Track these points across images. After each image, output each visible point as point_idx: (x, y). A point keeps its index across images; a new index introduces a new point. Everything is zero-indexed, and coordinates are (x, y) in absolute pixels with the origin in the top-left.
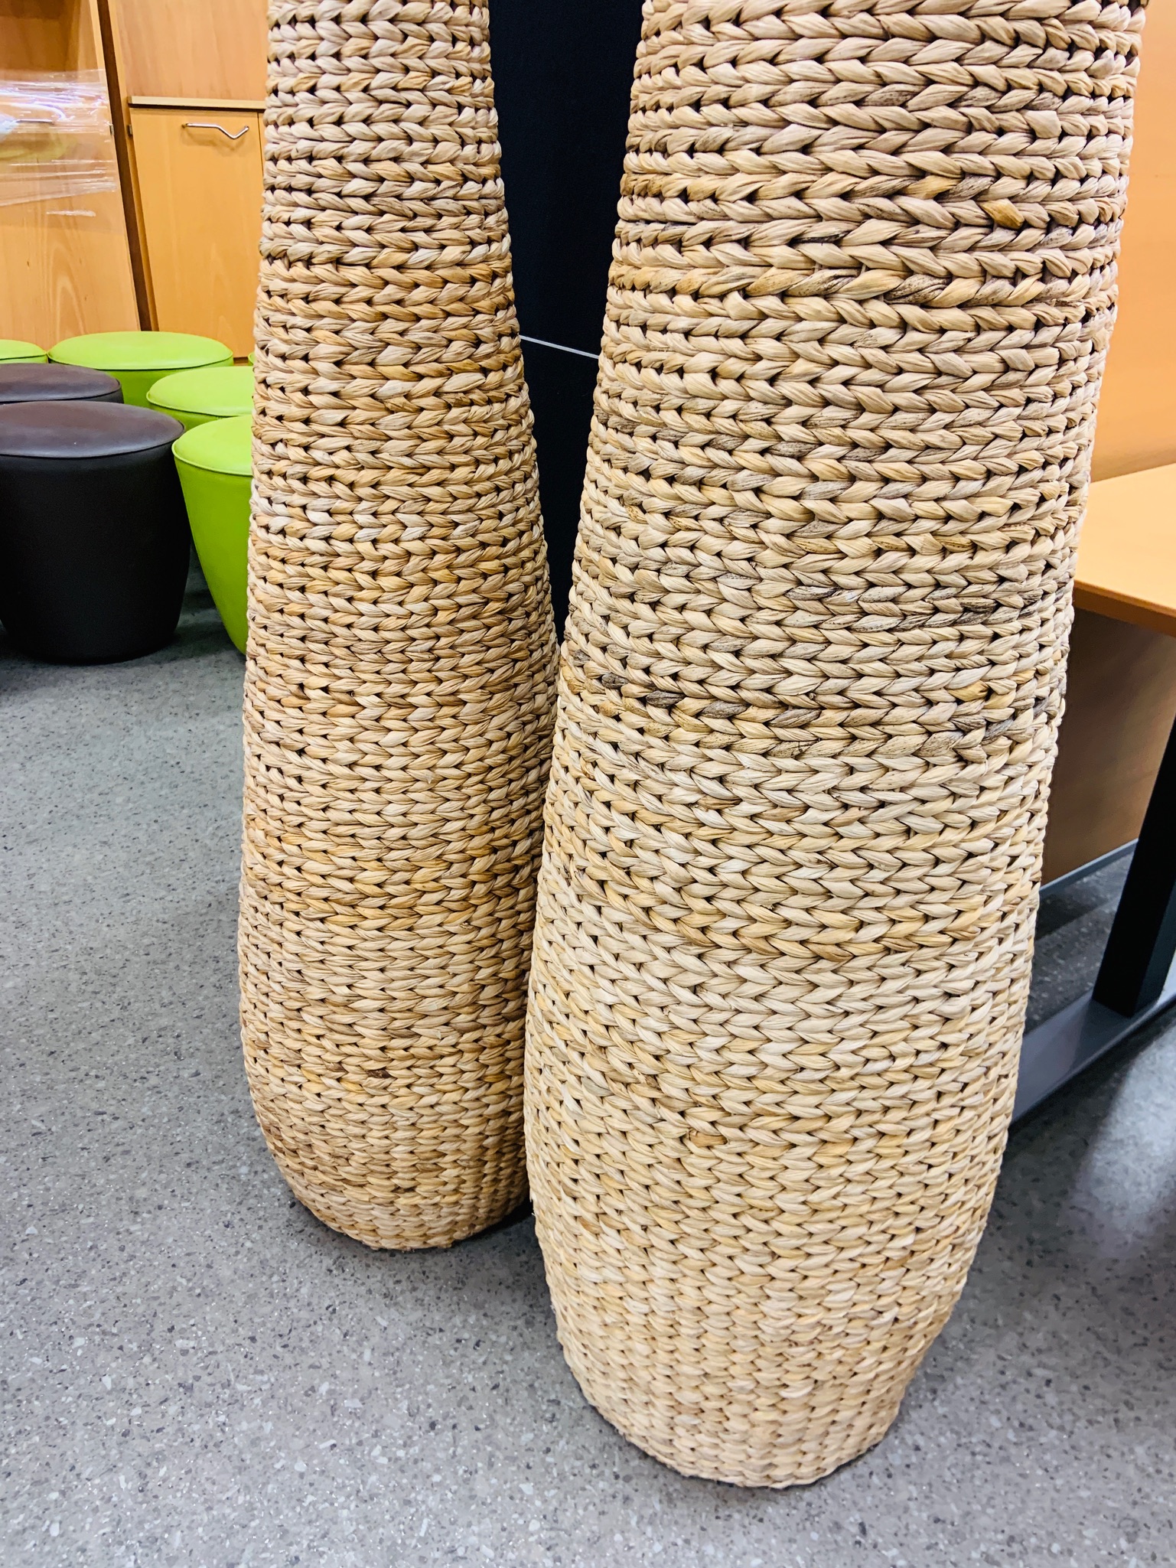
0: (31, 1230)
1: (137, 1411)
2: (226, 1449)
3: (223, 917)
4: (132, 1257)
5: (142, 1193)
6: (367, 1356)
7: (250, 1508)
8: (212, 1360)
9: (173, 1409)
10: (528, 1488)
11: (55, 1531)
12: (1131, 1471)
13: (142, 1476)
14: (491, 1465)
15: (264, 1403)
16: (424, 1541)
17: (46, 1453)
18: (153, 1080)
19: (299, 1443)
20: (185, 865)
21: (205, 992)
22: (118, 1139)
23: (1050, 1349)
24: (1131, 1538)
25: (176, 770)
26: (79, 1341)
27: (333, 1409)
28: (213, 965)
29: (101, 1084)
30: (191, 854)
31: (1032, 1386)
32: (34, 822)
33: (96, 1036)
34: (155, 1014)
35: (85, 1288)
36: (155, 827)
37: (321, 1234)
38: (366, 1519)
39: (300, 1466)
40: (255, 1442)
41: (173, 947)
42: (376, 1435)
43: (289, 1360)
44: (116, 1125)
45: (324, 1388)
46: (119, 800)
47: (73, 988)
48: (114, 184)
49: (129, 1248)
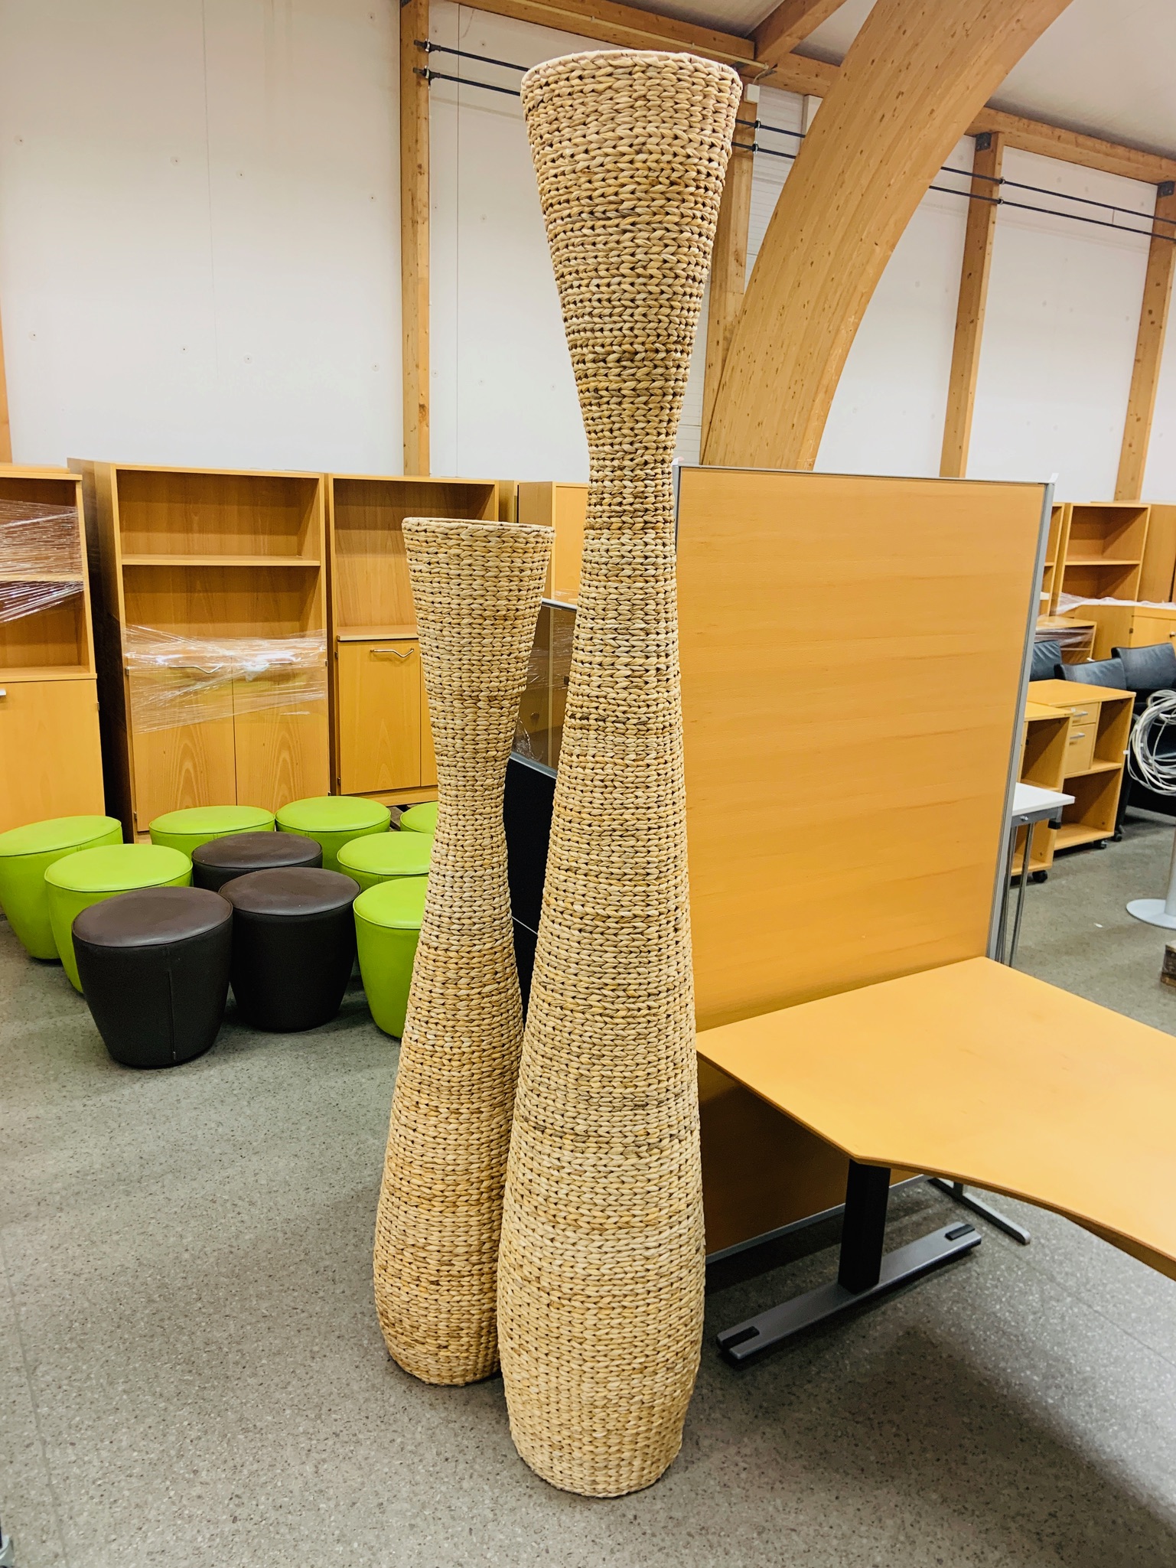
0: (264, 1361)
1: (314, 1442)
2: (353, 1460)
3: (360, 1205)
4: (312, 1378)
5: (316, 1349)
6: (420, 1429)
7: (363, 1483)
8: (348, 1425)
9: (330, 1442)
10: (486, 1488)
11: (279, 1484)
12: (771, 1509)
13: (316, 1467)
14: (471, 1477)
15: (371, 1444)
16: (438, 1502)
17: (274, 1455)
18: (321, 1294)
19: (386, 1461)
20: (340, 1172)
21: (349, 1248)
22: (305, 1322)
23: (751, 1456)
24: (759, 1534)
25: (336, 1109)
26: (288, 1412)
27: (402, 1449)
28: (352, 1233)
29: (296, 1294)
30: (344, 1165)
31: (736, 1469)
32: (256, 1141)
33: (292, 1268)
34: (323, 1259)
35: (290, 1389)
36: (324, 1146)
37: (401, 1374)
38: (413, 1492)
39: (386, 1470)
40: (366, 1459)
41: (332, 1221)
42: (421, 1461)
43: (383, 1427)
44: (303, 1315)
45: (399, 1440)
46: (303, 1128)
47: (280, 1241)
48: (323, 695)
49: (311, 1374)
